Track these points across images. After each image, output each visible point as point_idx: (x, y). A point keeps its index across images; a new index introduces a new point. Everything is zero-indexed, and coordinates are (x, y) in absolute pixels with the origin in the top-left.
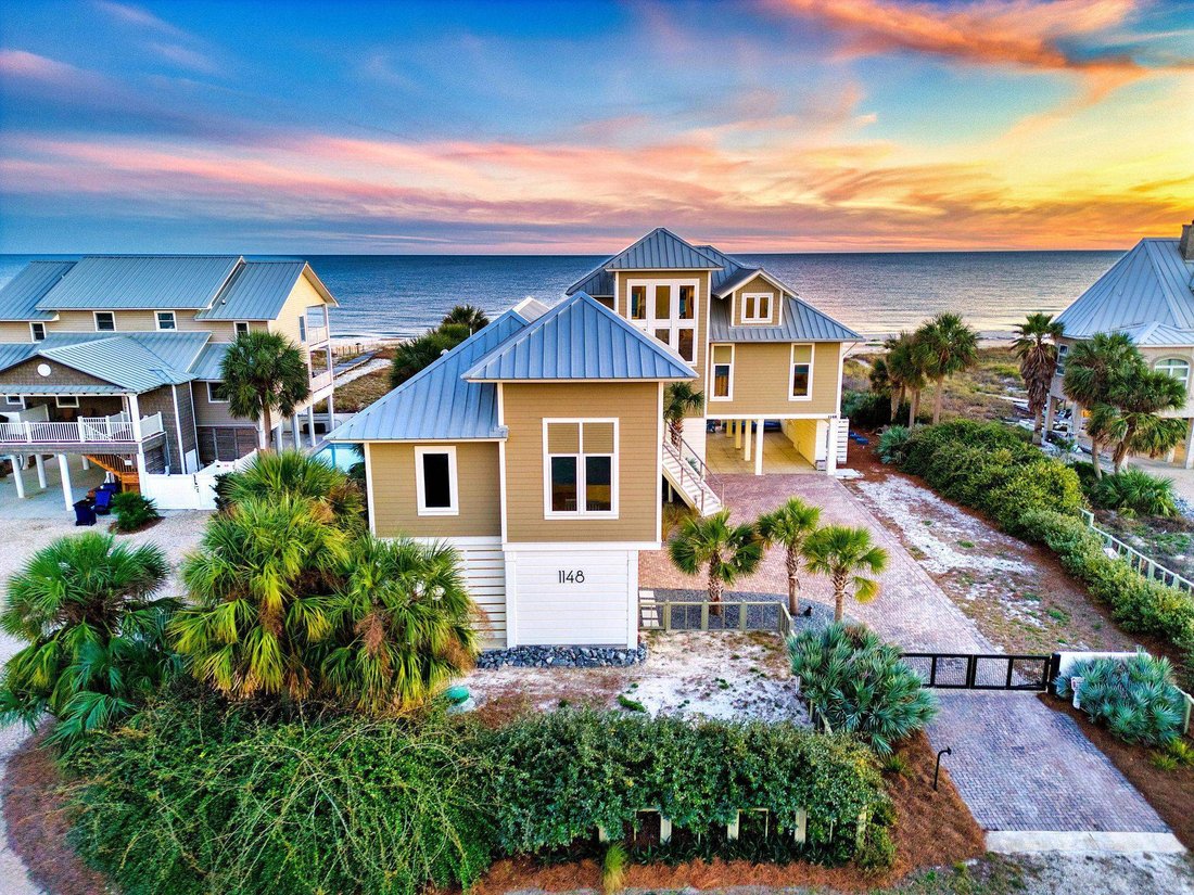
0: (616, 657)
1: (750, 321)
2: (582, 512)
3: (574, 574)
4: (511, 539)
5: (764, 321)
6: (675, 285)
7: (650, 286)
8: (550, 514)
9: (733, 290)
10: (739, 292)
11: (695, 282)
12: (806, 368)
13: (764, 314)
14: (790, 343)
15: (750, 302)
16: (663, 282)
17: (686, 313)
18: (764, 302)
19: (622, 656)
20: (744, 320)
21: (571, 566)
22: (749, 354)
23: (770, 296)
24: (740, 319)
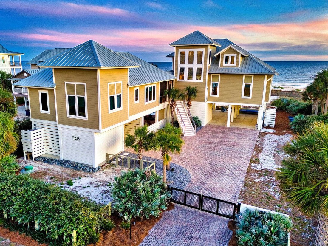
0: (86, 169)
1: (227, 65)
2: (77, 116)
3: (77, 138)
4: (59, 123)
5: (232, 65)
6: (196, 51)
7: (187, 51)
8: (69, 116)
9: (221, 52)
10: (223, 54)
11: (203, 50)
12: (249, 85)
13: (232, 62)
14: (243, 74)
15: (227, 58)
16: (192, 50)
17: (200, 61)
18: (233, 58)
19: (88, 169)
20: (224, 65)
21: (76, 136)
22: (226, 78)
23: (235, 55)
24: (223, 65)
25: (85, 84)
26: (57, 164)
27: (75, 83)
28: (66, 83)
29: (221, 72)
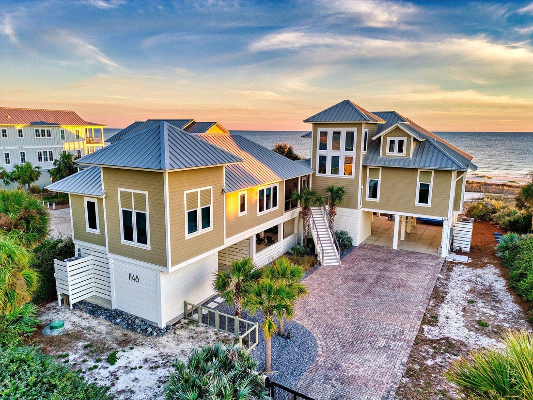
1: (391, 154)
2: (135, 243)
3: (135, 276)
4: (110, 251)
5: (400, 154)
6: (343, 131)
7: (330, 131)
8: (124, 241)
9: (382, 134)
10: (386, 136)
11: (354, 130)
12: (428, 186)
13: (400, 150)
14: (417, 169)
15: (392, 142)
17: (349, 147)
18: (401, 143)
20: (388, 152)
21: (134, 273)
22: (390, 174)
23: (405, 139)
24: (386, 154)
25: (146, 193)
26: (104, 317)
27: (133, 191)
28: (119, 189)
29: (382, 164)
